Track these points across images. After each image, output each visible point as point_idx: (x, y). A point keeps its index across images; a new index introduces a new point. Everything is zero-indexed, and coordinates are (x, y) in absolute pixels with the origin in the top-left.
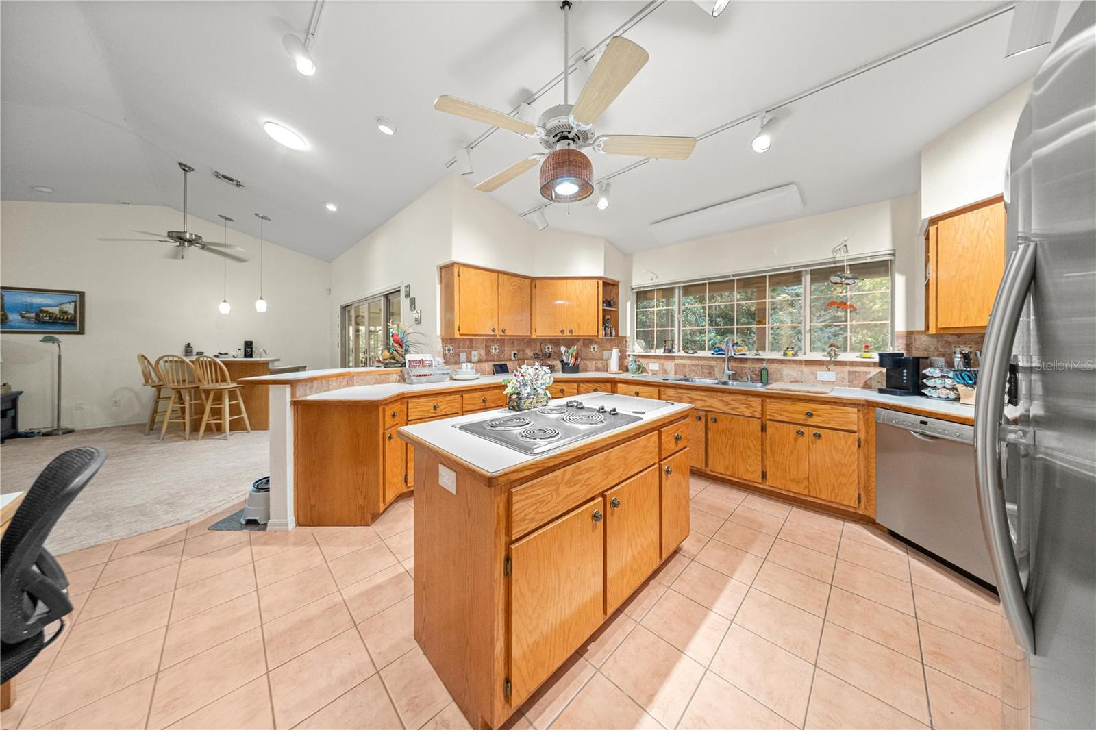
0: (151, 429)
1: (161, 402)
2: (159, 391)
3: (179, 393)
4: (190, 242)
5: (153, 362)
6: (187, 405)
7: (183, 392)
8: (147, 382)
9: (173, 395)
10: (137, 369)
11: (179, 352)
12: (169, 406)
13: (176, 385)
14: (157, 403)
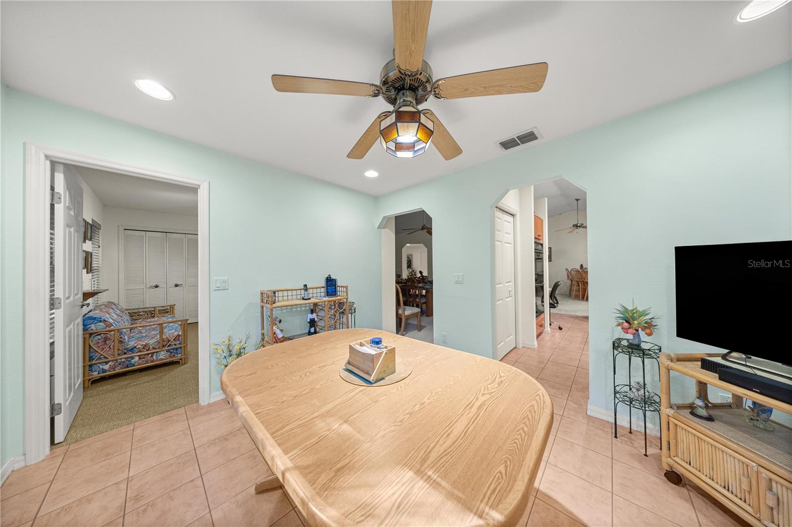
0: (570, 296)
1: (573, 286)
2: (572, 282)
3: (578, 283)
4: (580, 227)
5: (570, 271)
6: (580, 288)
7: (579, 282)
8: (568, 279)
9: (576, 284)
10: (565, 273)
11: (578, 268)
12: (575, 288)
13: (577, 280)
14: (571, 286)
